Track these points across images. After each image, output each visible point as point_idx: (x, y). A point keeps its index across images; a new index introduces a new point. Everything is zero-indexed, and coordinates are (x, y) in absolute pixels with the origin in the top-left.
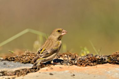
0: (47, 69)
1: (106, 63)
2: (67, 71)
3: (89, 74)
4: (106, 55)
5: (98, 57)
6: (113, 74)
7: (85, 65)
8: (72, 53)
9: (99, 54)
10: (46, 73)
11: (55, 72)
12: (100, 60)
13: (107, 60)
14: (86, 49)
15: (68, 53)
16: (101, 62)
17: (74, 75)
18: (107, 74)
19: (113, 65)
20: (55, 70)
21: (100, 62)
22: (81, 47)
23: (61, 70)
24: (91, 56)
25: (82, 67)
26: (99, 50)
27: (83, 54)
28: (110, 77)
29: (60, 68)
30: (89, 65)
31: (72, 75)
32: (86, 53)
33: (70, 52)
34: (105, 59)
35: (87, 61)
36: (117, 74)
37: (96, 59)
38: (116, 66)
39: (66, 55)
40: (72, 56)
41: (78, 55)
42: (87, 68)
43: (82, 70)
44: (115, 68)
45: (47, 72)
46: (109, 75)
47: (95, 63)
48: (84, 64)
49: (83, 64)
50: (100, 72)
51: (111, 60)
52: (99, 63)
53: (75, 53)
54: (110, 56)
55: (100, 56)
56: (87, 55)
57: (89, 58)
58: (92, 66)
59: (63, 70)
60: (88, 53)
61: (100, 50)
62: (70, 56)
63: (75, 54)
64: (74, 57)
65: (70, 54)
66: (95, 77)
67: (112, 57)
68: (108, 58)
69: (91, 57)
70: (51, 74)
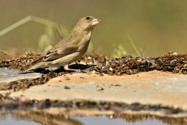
0: (61, 80)
1: (152, 69)
2: (91, 83)
3: (126, 88)
4: (153, 57)
5: (140, 61)
6: (163, 87)
7: (119, 73)
8: (99, 55)
9: (142, 55)
10: (59, 86)
11: (73, 84)
12: (143, 64)
13: (154, 65)
14: (120, 47)
15: (93, 55)
16: (145, 67)
17: (103, 89)
18: (154, 87)
19: (164, 72)
20: (73, 81)
21: (143, 67)
22: (114, 45)
23: (82, 82)
24: (130, 59)
25: (114, 76)
26: (142, 50)
27: (117, 55)
28: (159, 91)
29: (81, 77)
30: (125, 73)
31: (100, 89)
32: (122, 54)
33: (97, 53)
34: (151, 64)
35: (124, 67)
36: (169, 87)
37: (137, 64)
38: (167, 74)
39: (89, 58)
40: (99, 60)
41: (108, 57)
42: (124, 78)
43: (114, 80)
44: (167, 77)
45: (60, 84)
46: (157, 88)
47: (135, 70)
48: (119, 71)
49: (116, 71)
50: (143, 84)
51: (160, 64)
52: (142, 70)
53: (104, 54)
54: (158, 58)
55: (143, 59)
56: (123, 58)
57: (126, 63)
58: (130, 74)
59: (85, 82)
60: (125, 53)
61: (144, 49)
62: (96, 59)
63: (104, 56)
64: (103, 60)
65: (97, 55)
66: (135, 91)
67: (163, 60)
68: (156, 62)
69: (128, 61)
70: (67, 88)
